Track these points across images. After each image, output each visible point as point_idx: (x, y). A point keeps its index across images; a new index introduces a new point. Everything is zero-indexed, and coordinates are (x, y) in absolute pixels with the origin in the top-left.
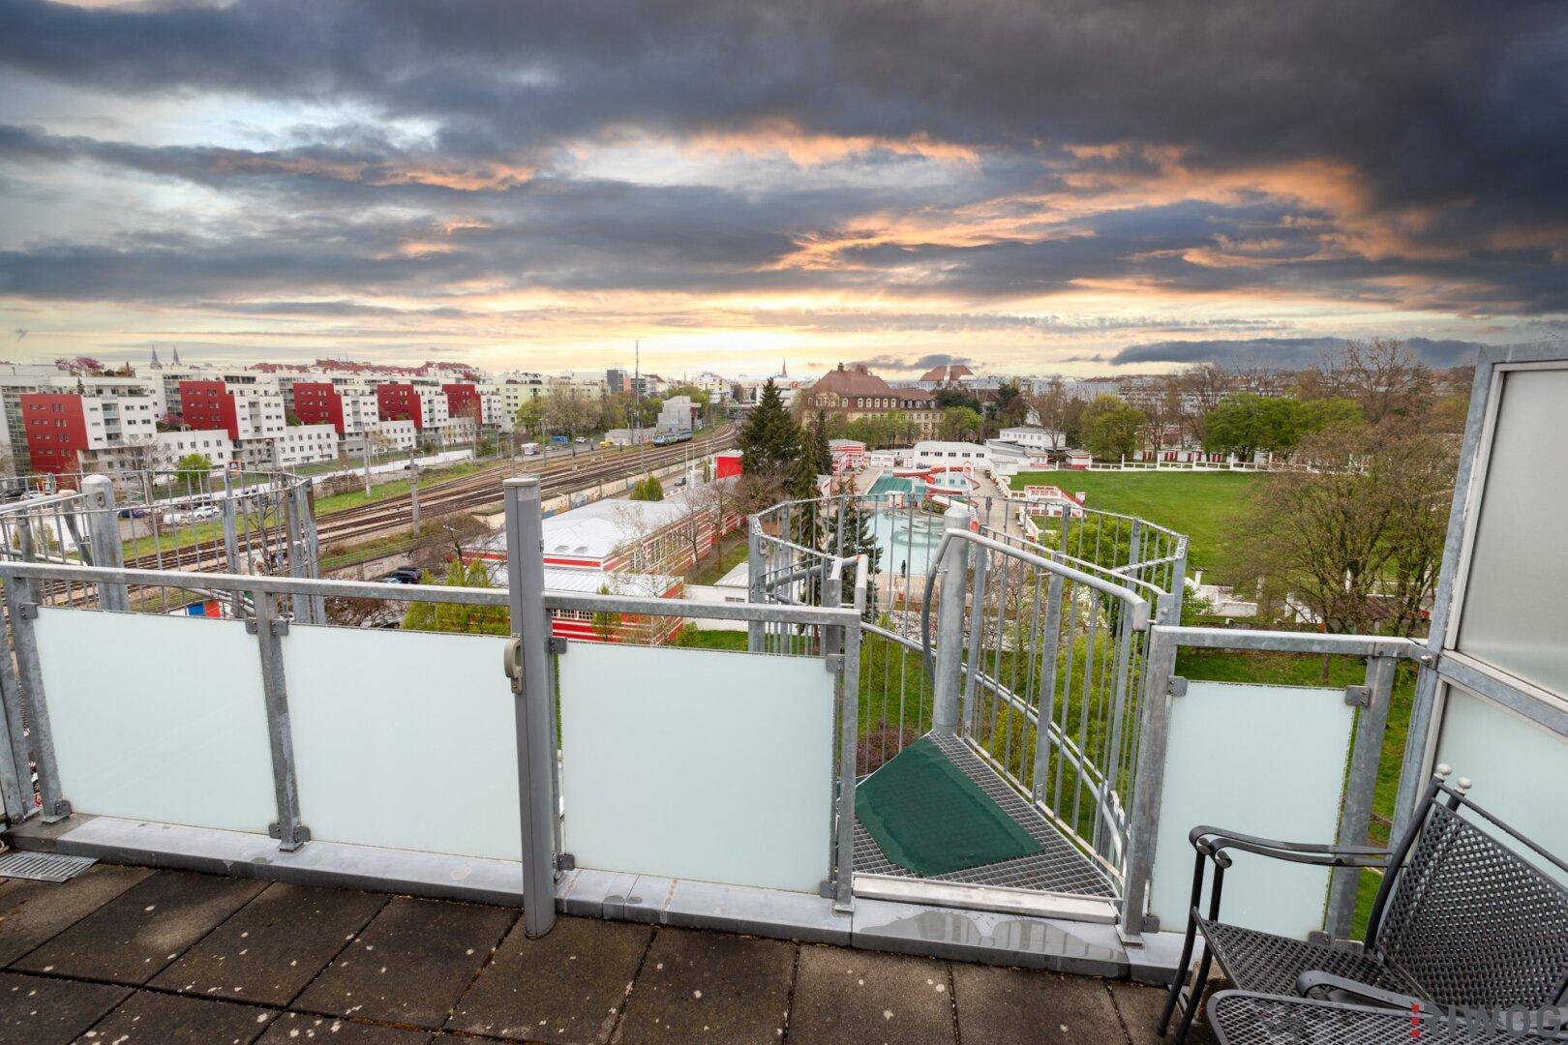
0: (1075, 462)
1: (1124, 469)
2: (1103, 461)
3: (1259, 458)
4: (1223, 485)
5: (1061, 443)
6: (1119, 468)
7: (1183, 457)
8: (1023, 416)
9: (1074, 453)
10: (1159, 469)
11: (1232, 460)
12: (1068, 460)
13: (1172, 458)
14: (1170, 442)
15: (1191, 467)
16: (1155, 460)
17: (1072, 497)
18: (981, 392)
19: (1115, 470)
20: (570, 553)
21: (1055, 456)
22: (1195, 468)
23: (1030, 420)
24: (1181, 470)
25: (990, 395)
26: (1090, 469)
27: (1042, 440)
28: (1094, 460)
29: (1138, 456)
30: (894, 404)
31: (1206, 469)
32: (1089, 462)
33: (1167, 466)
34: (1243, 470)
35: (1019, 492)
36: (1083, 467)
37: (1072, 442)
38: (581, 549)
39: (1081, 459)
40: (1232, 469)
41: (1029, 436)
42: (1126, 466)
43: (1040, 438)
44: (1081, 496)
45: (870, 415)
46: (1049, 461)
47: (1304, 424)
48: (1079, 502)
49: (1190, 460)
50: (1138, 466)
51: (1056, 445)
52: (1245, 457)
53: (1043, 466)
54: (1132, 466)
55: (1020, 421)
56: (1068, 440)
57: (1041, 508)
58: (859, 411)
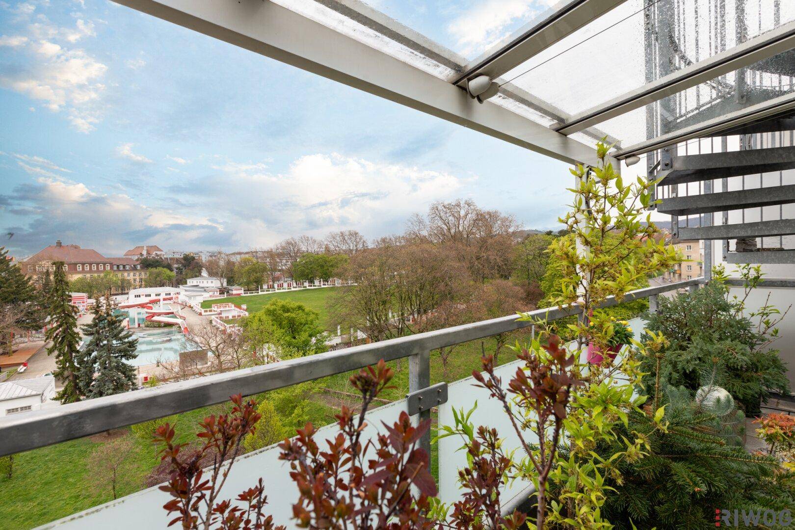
0: (234, 292)
1: (260, 293)
2: (248, 290)
3: (317, 283)
4: (307, 295)
5: (225, 284)
6: (258, 293)
7: (285, 285)
8: (200, 273)
9: (233, 287)
10: (277, 291)
11: (306, 284)
12: (230, 292)
13: (281, 286)
14: (278, 279)
15: (291, 289)
16: (274, 288)
17: (240, 308)
18: (171, 259)
19: (256, 294)
21: (222, 291)
22: (293, 289)
23: (204, 273)
24: (287, 290)
25: (177, 261)
26: (243, 295)
27: (215, 283)
28: (244, 291)
29: (265, 287)
30: (108, 268)
31: (297, 289)
32: (242, 292)
33: (280, 289)
34: (312, 288)
35: (208, 309)
36: (239, 294)
37: (231, 282)
39: (237, 290)
40: (308, 288)
41: (205, 282)
42: (261, 291)
43: (212, 282)
44: (244, 307)
45: (88, 275)
46: (220, 294)
47: (332, 266)
48: (244, 310)
49: (289, 285)
50: (267, 291)
51: (222, 284)
52: (311, 281)
53: (217, 296)
54: (264, 291)
55: (197, 274)
56: (229, 283)
57: (224, 315)
58: (80, 273)
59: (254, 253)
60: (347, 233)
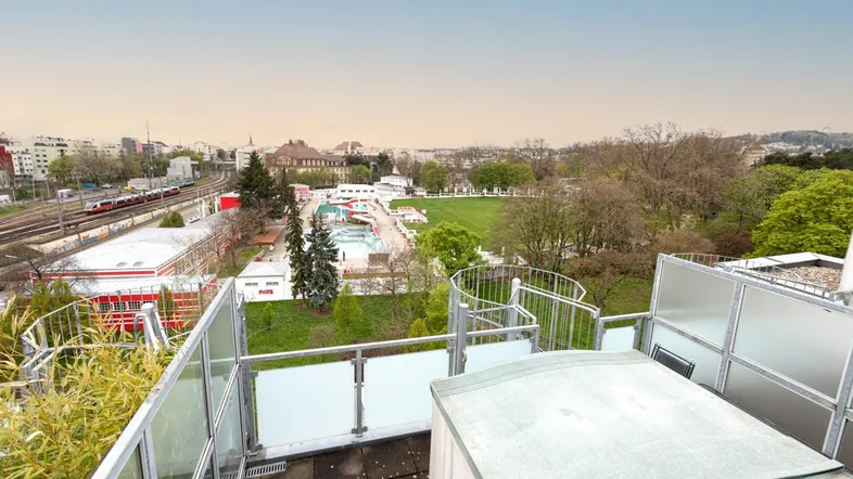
0: (418, 193)
1: (441, 197)
2: (431, 192)
3: (495, 191)
4: (483, 202)
5: (411, 184)
6: (439, 196)
7: (465, 190)
8: (391, 170)
9: (418, 189)
10: (456, 196)
11: (485, 191)
12: (415, 192)
13: (460, 191)
14: (459, 181)
15: (469, 195)
16: (454, 192)
17: (421, 212)
18: (369, 157)
19: (437, 197)
20: (129, 267)
21: (409, 191)
22: (471, 195)
23: (395, 171)
24: (465, 196)
25: (374, 158)
26: (425, 197)
27: (402, 182)
28: (427, 192)
29: (446, 190)
30: (323, 164)
31: (475, 195)
32: (425, 193)
33: (459, 194)
34: (490, 196)
35: (395, 210)
36: (422, 196)
37: (416, 182)
38: (137, 264)
39: (421, 192)
40: (486, 195)
41: (395, 180)
42: (442, 195)
43: (400, 182)
44: (424, 211)
45: (310, 169)
46: (406, 193)
47: (512, 175)
48: (423, 214)
49: (468, 191)
50: (447, 195)
51: (409, 185)
52: (490, 190)
53: (404, 196)
54: (444, 195)
55: (390, 172)
56: (414, 182)
57: (407, 218)
58: (304, 167)
59: (438, 153)
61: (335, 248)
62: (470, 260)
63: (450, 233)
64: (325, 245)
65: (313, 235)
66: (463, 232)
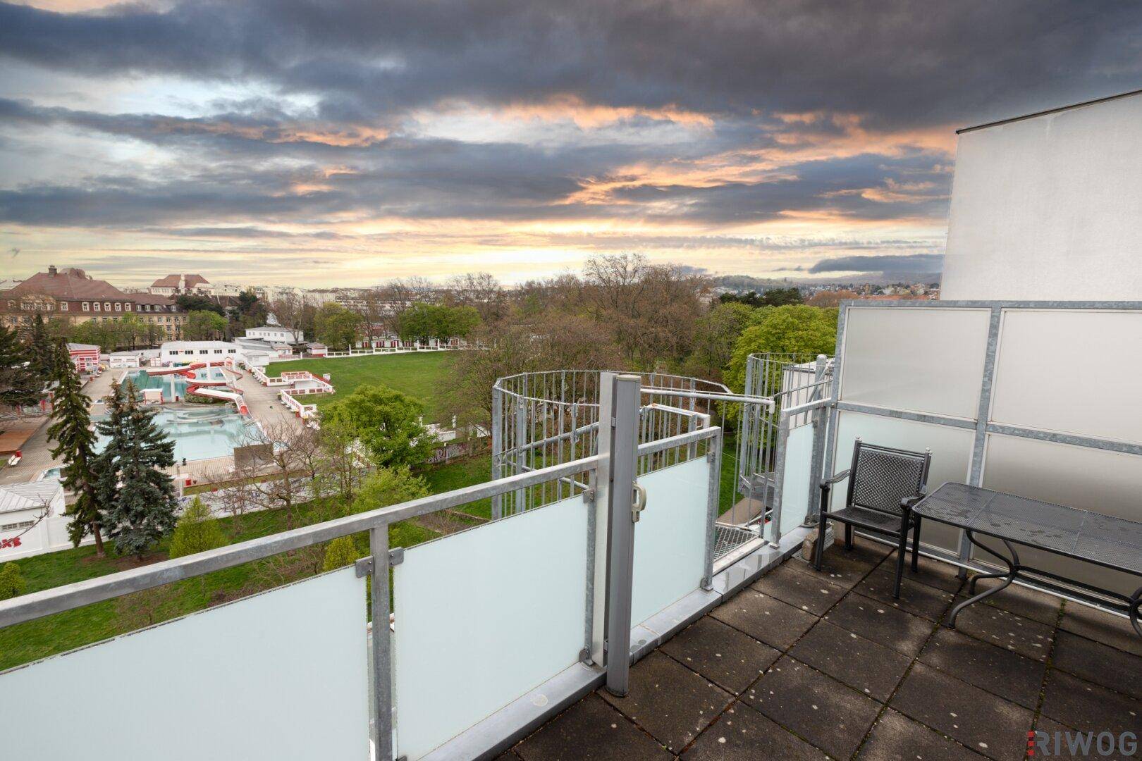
0: (314, 352)
1: (351, 355)
2: (335, 350)
3: (432, 343)
4: (416, 361)
5: (301, 339)
6: (348, 354)
7: (388, 344)
8: (265, 318)
9: (312, 346)
10: (375, 353)
11: (417, 345)
12: (308, 351)
13: (381, 346)
14: (378, 334)
15: (394, 350)
16: (371, 348)
17: (322, 379)
18: (222, 298)
19: (345, 356)
21: (297, 349)
22: (397, 351)
23: (271, 319)
24: (389, 353)
25: (231, 300)
26: (327, 356)
27: (286, 337)
28: (329, 350)
29: (359, 345)
30: (129, 308)
31: (404, 351)
32: (325, 351)
33: (380, 351)
34: (425, 350)
35: (276, 378)
36: (321, 355)
37: (309, 336)
39: (319, 350)
40: (419, 350)
41: (272, 334)
42: (352, 352)
43: (282, 335)
44: (327, 377)
45: (100, 319)
46: (294, 353)
47: (453, 322)
48: (326, 381)
49: (393, 346)
50: (360, 352)
51: (296, 340)
52: (424, 342)
53: (289, 356)
54: (356, 352)
55: (261, 322)
56: (306, 336)
57: (298, 388)
58: (86, 314)
59: (341, 294)
60: (477, 276)
61: (165, 441)
62: (410, 436)
63: (378, 400)
64: (144, 438)
65: (116, 421)
66: (397, 398)
